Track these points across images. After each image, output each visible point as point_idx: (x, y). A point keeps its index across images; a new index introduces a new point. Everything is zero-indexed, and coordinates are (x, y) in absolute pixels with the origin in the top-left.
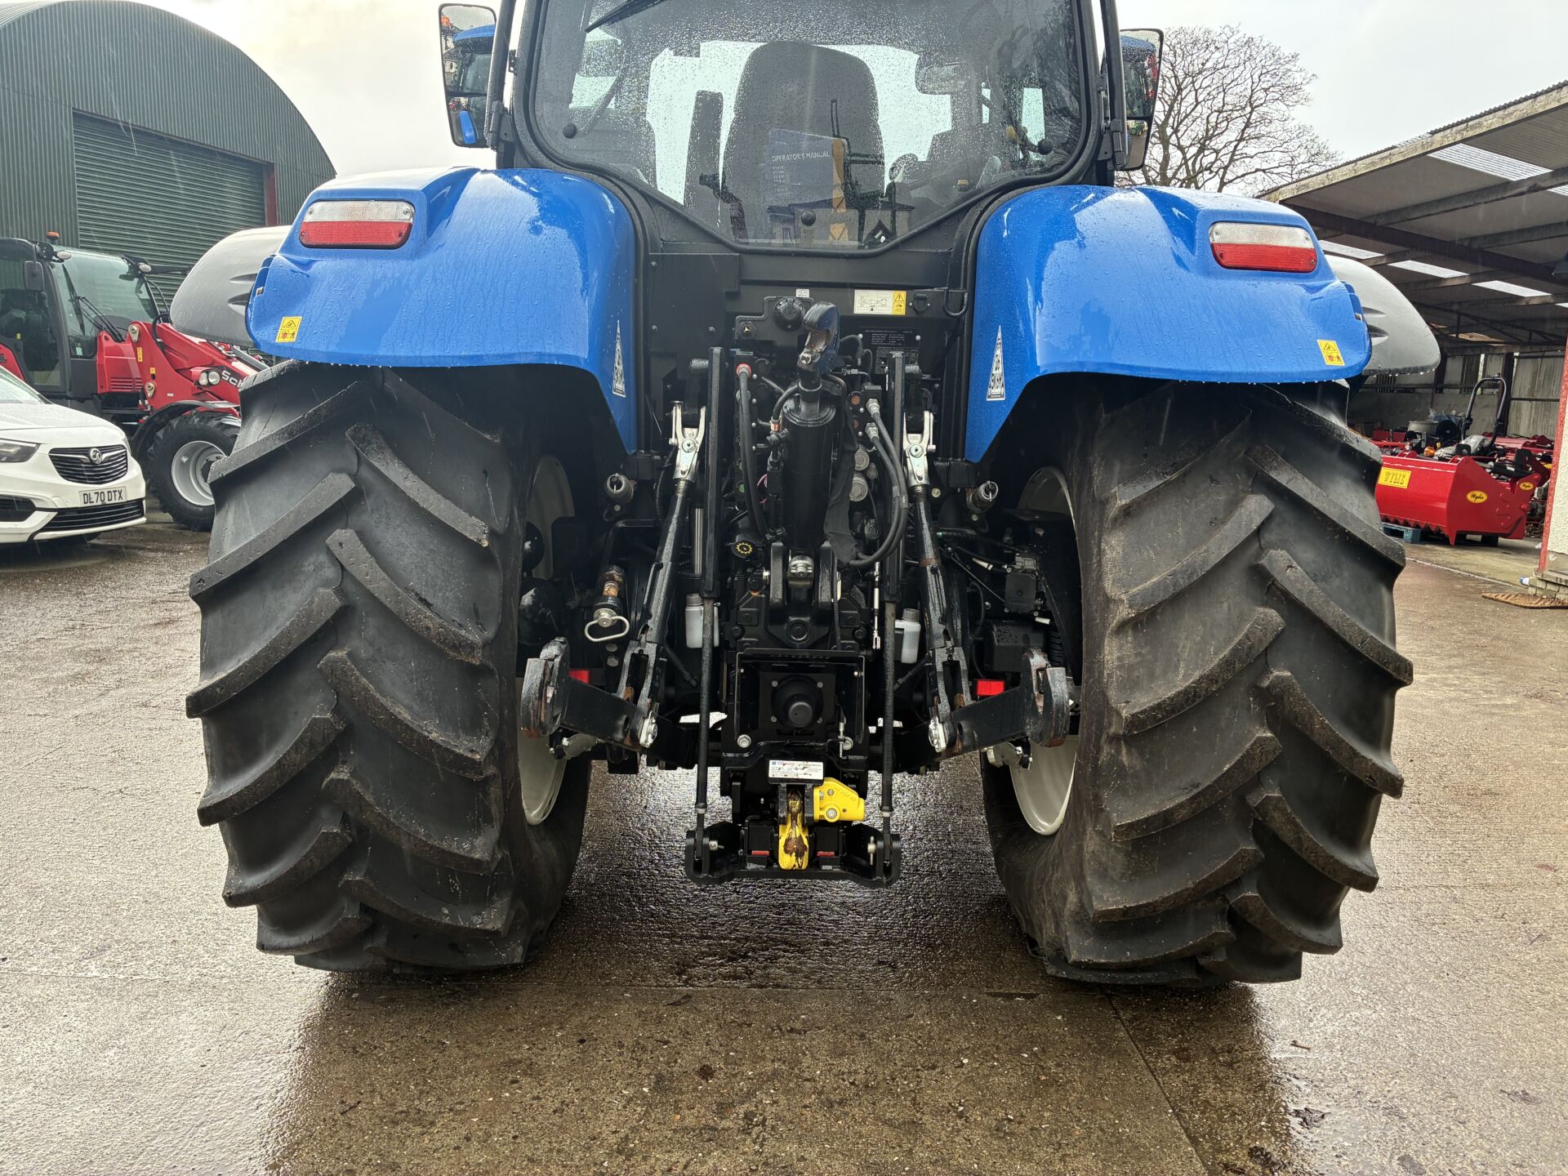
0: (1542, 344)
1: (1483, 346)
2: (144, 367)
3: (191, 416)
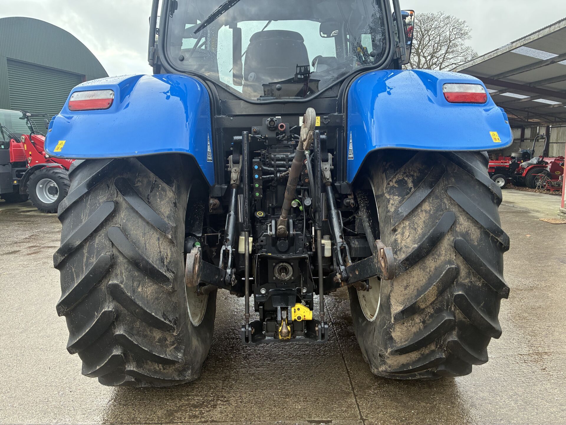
0: (560, 122)
1: (538, 124)
2: (27, 151)
3: (43, 169)
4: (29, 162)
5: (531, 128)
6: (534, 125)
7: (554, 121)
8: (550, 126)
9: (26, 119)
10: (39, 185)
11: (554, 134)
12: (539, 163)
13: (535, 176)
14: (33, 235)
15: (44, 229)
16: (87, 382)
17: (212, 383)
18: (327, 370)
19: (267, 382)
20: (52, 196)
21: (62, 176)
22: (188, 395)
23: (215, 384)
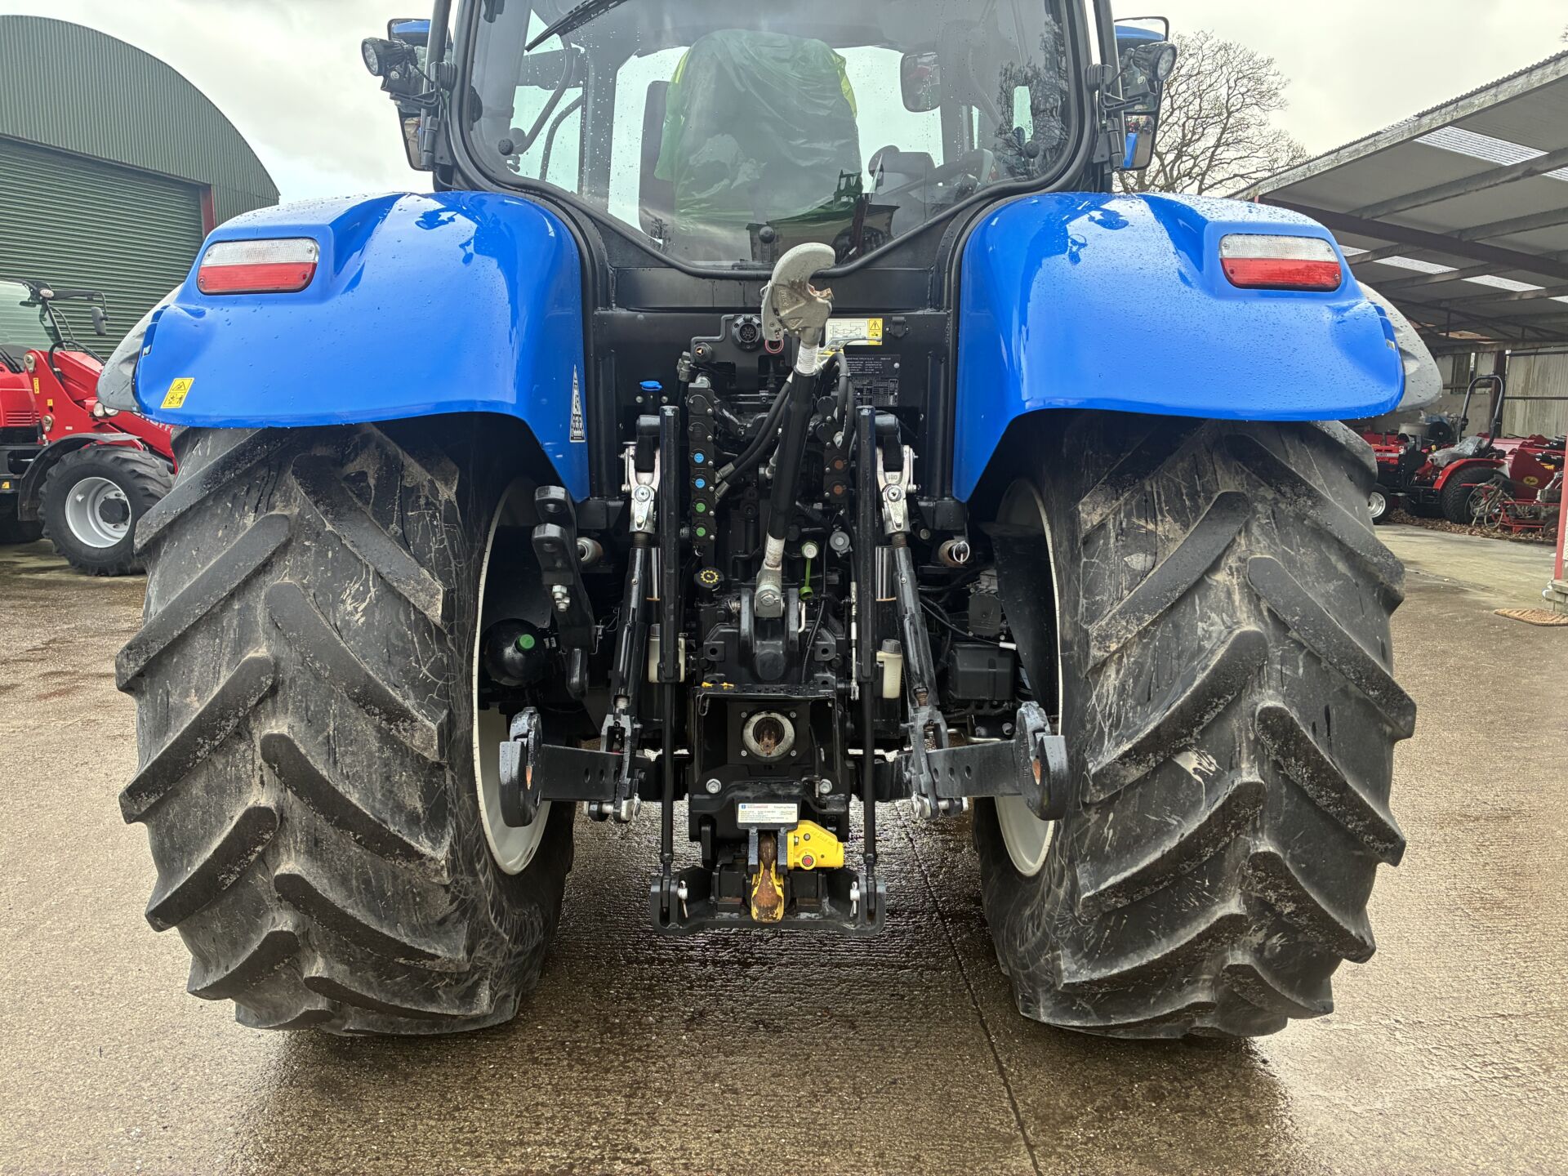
0: (1537, 340)
1: (1473, 345)
2: (40, 398)
3: (87, 450)
4: (47, 428)
5: (1454, 356)
6: (1460, 347)
7: (1520, 337)
8: (1507, 352)
9: (39, 307)
10: (75, 496)
11: (1517, 375)
12: (1481, 452)
13: (1471, 489)
14: (54, 641)
15: (89, 622)
16: (212, 1098)
17: (597, 1103)
18: (939, 1062)
19: (760, 1102)
20: (111, 526)
21: (140, 469)
22: (522, 1143)
23: (603, 1106)
